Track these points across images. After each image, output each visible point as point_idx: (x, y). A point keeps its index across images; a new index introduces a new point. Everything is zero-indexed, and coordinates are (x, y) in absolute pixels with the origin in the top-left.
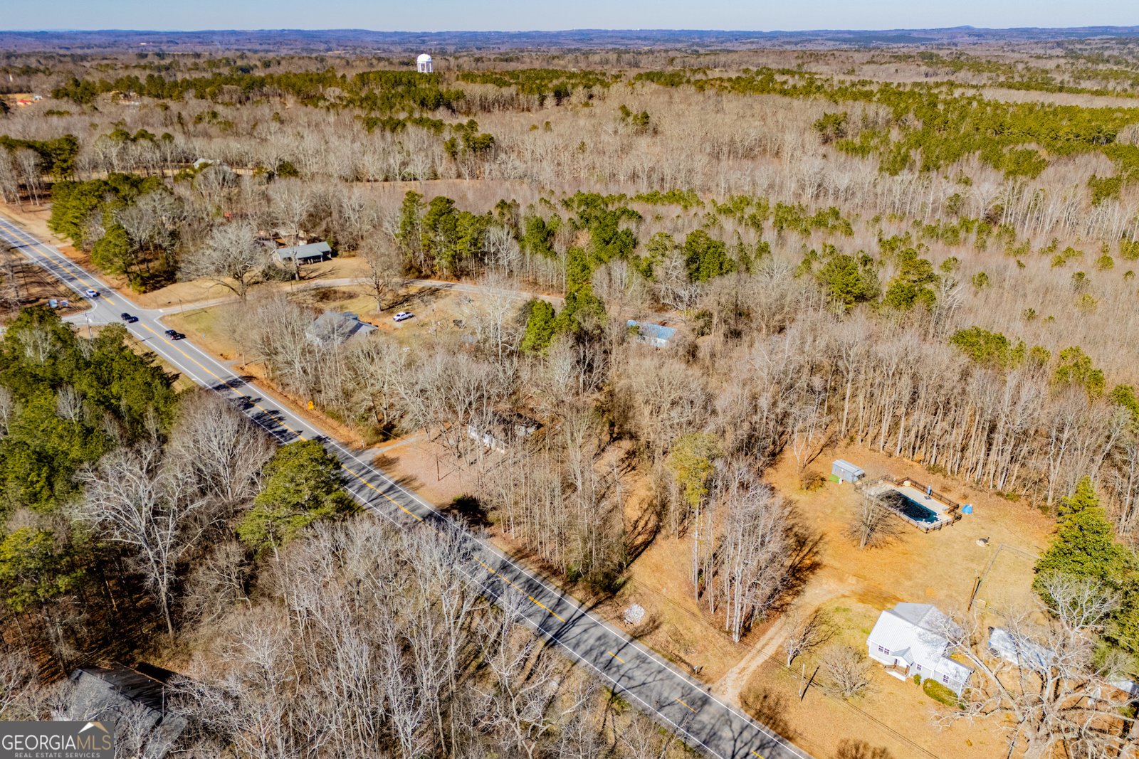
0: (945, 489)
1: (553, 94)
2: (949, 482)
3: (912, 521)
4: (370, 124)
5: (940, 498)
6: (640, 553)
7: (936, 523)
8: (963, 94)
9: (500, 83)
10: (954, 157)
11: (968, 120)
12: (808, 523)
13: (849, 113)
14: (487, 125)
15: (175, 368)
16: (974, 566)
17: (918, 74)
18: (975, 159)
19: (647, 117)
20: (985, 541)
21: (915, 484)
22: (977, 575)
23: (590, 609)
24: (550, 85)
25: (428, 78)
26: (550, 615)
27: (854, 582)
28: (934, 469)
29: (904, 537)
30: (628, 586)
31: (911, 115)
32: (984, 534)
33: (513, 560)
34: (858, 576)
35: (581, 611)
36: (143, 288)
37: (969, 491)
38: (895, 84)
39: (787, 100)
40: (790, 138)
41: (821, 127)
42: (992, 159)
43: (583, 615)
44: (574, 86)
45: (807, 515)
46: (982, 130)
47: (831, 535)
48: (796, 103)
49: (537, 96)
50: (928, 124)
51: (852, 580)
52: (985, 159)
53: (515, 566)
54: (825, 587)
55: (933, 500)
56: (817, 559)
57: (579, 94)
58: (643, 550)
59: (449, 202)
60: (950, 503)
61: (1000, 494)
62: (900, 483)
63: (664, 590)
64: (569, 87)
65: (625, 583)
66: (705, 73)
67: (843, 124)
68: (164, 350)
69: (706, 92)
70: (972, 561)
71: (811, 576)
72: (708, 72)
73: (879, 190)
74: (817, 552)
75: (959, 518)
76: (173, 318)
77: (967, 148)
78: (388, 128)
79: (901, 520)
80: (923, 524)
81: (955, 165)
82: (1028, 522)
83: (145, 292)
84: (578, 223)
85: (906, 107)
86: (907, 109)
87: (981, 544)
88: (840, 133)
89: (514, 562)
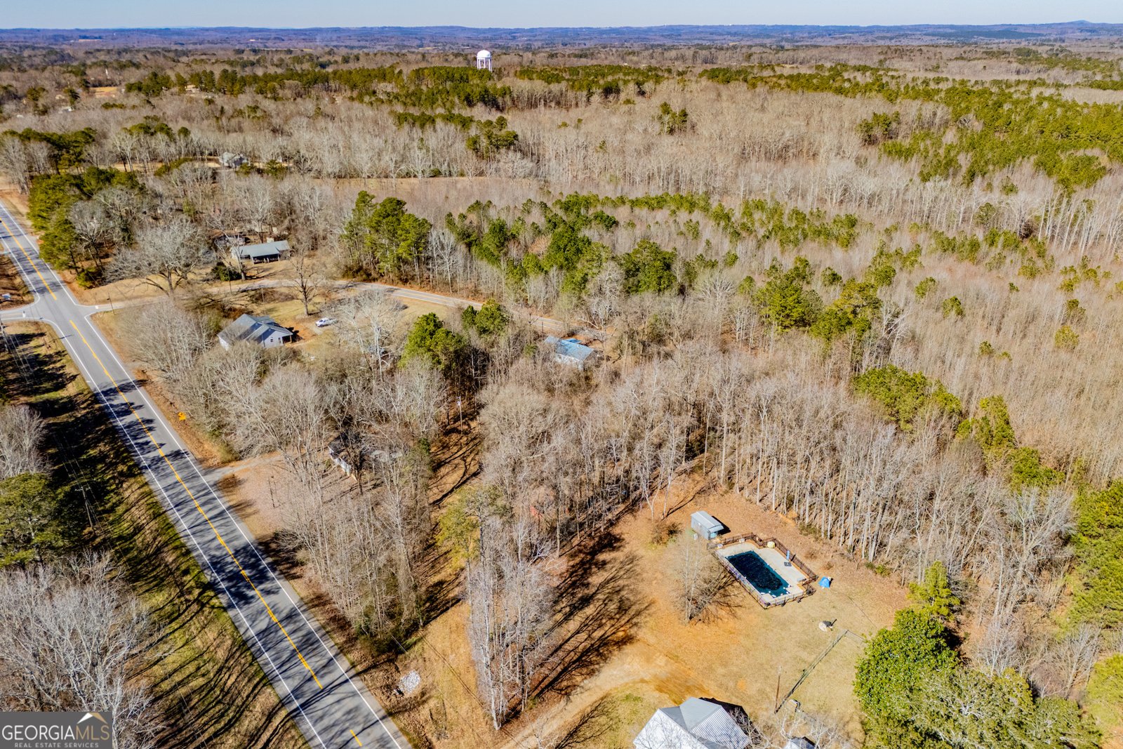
0: (812, 555)
1: (601, 90)
2: (817, 546)
3: (756, 592)
4: (401, 119)
5: (801, 566)
6: (448, 609)
7: (782, 598)
8: (1041, 93)
9: (550, 78)
10: (1006, 161)
11: (1034, 122)
12: (641, 586)
13: (901, 112)
14: (517, 123)
15: (77, 369)
16: (804, 655)
17: (1008, 71)
18: (1028, 166)
19: (685, 115)
20: (829, 624)
21: (779, 546)
22: (804, 666)
23: (358, 674)
24: (602, 82)
25: (483, 74)
26: (311, 679)
27: (662, 664)
28: (809, 529)
29: (739, 612)
30: (416, 648)
31: (971, 116)
32: (831, 615)
33: (302, 609)
34: (672, 656)
35: (347, 676)
36: (88, 284)
37: (837, 558)
38: (973, 82)
39: (841, 98)
40: (827, 141)
41: (868, 127)
42: (1046, 167)
43: (346, 681)
44: (626, 82)
45: (645, 575)
46: (1047, 133)
47: (661, 604)
48: (848, 102)
49: (585, 93)
50: (990, 126)
51: (661, 661)
52: (1040, 165)
53: (303, 616)
54: (626, 666)
55: (793, 568)
56: (632, 631)
57: (629, 90)
58: (453, 605)
59: (400, 203)
60: (809, 572)
61: (870, 566)
62: (762, 544)
63: (452, 657)
64: (621, 83)
65: (415, 643)
66: (773, 70)
67: (894, 125)
68: (77, 348)
69: (757, 90)
70: (805, 648)
71: (616, 653)
72: (776, 68)
73: (909, 196)
74: (636, 624)
75: (810, 593)
76: (106, 315)
77: (1023, 152)
78: (417, 124)
79: (744, 591)
80: (767, 597)
81: (1005, 170)
82: (890, 604)
83: (91, 287)
84: (542, 228)
85: (967, 107)
86: (968, 109)
87: (823, 627)
88: (889, 134)
89: (304, 611)
